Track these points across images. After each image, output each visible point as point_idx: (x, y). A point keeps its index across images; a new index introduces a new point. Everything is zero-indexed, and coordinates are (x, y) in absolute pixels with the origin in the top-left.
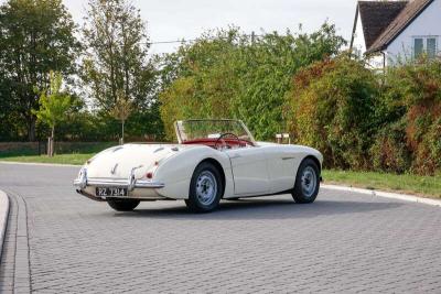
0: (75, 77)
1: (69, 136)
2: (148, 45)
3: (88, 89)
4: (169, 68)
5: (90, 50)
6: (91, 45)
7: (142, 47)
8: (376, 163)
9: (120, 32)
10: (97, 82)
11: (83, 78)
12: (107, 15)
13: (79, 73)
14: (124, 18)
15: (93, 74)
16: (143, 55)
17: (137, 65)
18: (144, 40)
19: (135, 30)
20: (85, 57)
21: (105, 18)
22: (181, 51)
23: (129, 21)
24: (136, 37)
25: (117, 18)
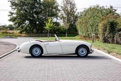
0: (58, 18)
1: (57, 32)
2: (76, 10)
3: (62, 21)
4: (81, 15)
5: (62, 11)
6: (63, 10)
7: (75, 10)
8: (115, 42)
9: (70, 6)
10: (64, 19)
11: (60, 18)
12: (66, 2)
13: (60, 17)
14: (71, 3)
15: (63, 17)
16: (75, 12)
17: (74, 15)
18: (75, 9)
19: (73, 6)
20: (61, 13)
21: (66, 3)
22: (84, 11)
23: (72, 4)
24: (74, 8)
25: (69, 3)
